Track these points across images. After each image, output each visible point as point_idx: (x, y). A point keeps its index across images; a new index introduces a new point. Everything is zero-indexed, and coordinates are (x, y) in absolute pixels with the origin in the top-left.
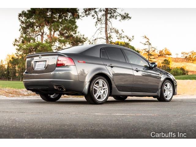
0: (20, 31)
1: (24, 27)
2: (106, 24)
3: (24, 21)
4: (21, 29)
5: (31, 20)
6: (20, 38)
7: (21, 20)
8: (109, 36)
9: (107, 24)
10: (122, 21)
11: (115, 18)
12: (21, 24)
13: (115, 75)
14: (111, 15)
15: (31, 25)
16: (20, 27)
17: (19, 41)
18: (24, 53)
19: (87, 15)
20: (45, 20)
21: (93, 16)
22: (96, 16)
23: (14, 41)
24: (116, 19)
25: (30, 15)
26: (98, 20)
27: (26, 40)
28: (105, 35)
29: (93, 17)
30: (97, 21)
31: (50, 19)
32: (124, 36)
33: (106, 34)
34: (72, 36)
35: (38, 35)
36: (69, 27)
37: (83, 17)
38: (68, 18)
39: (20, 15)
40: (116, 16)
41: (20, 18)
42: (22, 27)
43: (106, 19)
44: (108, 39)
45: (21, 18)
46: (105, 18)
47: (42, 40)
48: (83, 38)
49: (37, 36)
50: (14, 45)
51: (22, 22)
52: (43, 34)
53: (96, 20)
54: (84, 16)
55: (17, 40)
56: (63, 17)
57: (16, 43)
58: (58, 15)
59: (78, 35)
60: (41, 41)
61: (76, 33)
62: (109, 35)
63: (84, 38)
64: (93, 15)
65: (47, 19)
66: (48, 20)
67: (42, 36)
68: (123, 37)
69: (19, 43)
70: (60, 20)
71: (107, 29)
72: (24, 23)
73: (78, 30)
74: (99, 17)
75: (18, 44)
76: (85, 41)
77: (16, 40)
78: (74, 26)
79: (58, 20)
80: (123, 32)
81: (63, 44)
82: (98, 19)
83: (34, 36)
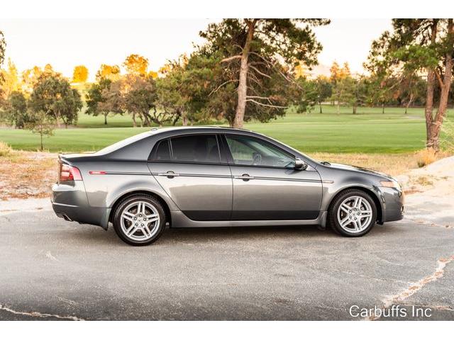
13: (180, 194)
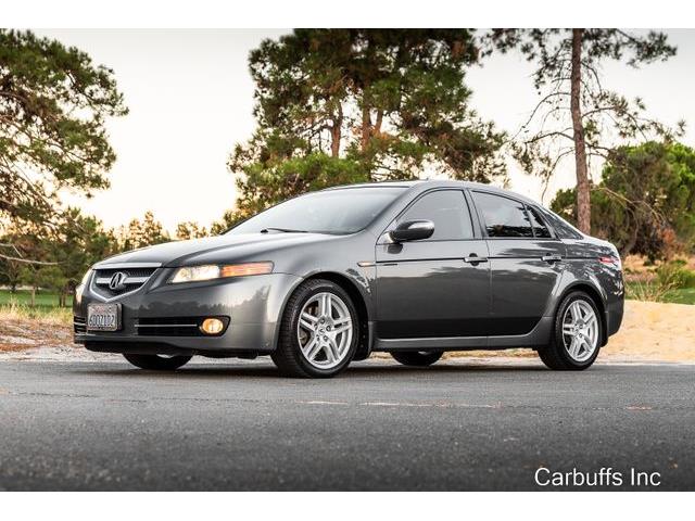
0: (255, 114)
1: (269, 100)
2: (576, 78)
3: (271, 78)
4: (261, 109)
5: (295, 72)
6: (253, 143)
7: (260, 75)
8: (585, 125)
9: (579, 79)
10: (642, 65)
11: (613, 52)
12: (260, 91)
14: (597, 45)
15: (297, 93)
16: (257, 102)
17: (250, 153)
18: (267, 198)
19: (504, 45)
20: (347, 71)
21: (526, 49)
22: (537, 49)
23: (234, 154)
24: (617, 56)
25: (290, 54)
26: (548, 65)
27: (277, 148)
28: (570, 123)
29: (528, 55)
30: (541, 66)
31: (363, 66)
32: (647, 123)
33: (576, 117)
34: (446, 127)
35: (322, 128)
36: (432, 95)
37: (486, 56)
38: (434, 59)
39: (256, 57)
40: (617, 47)
41: (254, 66)
42: (262, 99)
43: (576, 61)
44: (581, 139)
45: (258, 66)
46: (569, 56)
47: (335, 146)
48: (490, 135)
49: (318, 131)
50: (234, 168)
51: (263, 83)
52: (338, 123)
53: (537, 64)
54: (489, 52)
55: (244, 149)
56: (414, 58)
57: (239, 161)
58: (396, 49)
59: (470, 124)
60: (330, 153)
61: (460, 118)
62: (584, 123)
63: (494, 134)
64: (524, 44)
65: (352, 68)
66: (356, 72)
67: (335, 130)
68: (643, 127)
69: (252, 161)
70: (403, 71)
71: (578, 98)
72: (268, 87)
73: (470, 104)
74: (551, 54)
75: (247, 163)
76: (497, 148)
77: (239, 150)
78: (455, 92)
79: (396, 71)
80: (642, 107)
81: (411, 160)
82: (546, 59)
83: (304, 133)
